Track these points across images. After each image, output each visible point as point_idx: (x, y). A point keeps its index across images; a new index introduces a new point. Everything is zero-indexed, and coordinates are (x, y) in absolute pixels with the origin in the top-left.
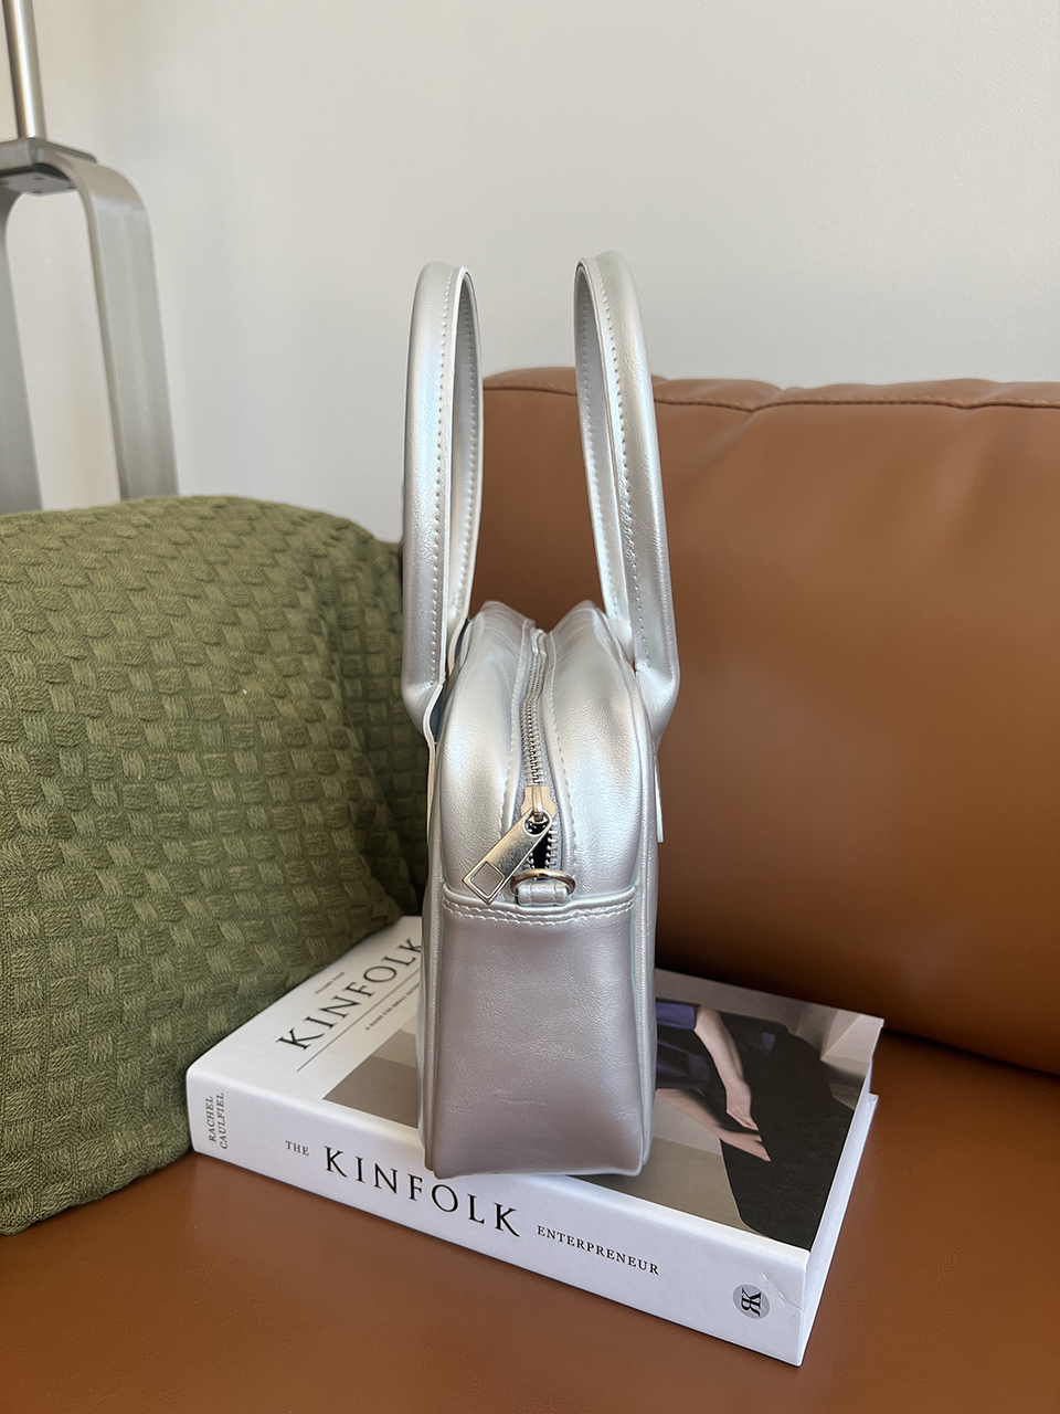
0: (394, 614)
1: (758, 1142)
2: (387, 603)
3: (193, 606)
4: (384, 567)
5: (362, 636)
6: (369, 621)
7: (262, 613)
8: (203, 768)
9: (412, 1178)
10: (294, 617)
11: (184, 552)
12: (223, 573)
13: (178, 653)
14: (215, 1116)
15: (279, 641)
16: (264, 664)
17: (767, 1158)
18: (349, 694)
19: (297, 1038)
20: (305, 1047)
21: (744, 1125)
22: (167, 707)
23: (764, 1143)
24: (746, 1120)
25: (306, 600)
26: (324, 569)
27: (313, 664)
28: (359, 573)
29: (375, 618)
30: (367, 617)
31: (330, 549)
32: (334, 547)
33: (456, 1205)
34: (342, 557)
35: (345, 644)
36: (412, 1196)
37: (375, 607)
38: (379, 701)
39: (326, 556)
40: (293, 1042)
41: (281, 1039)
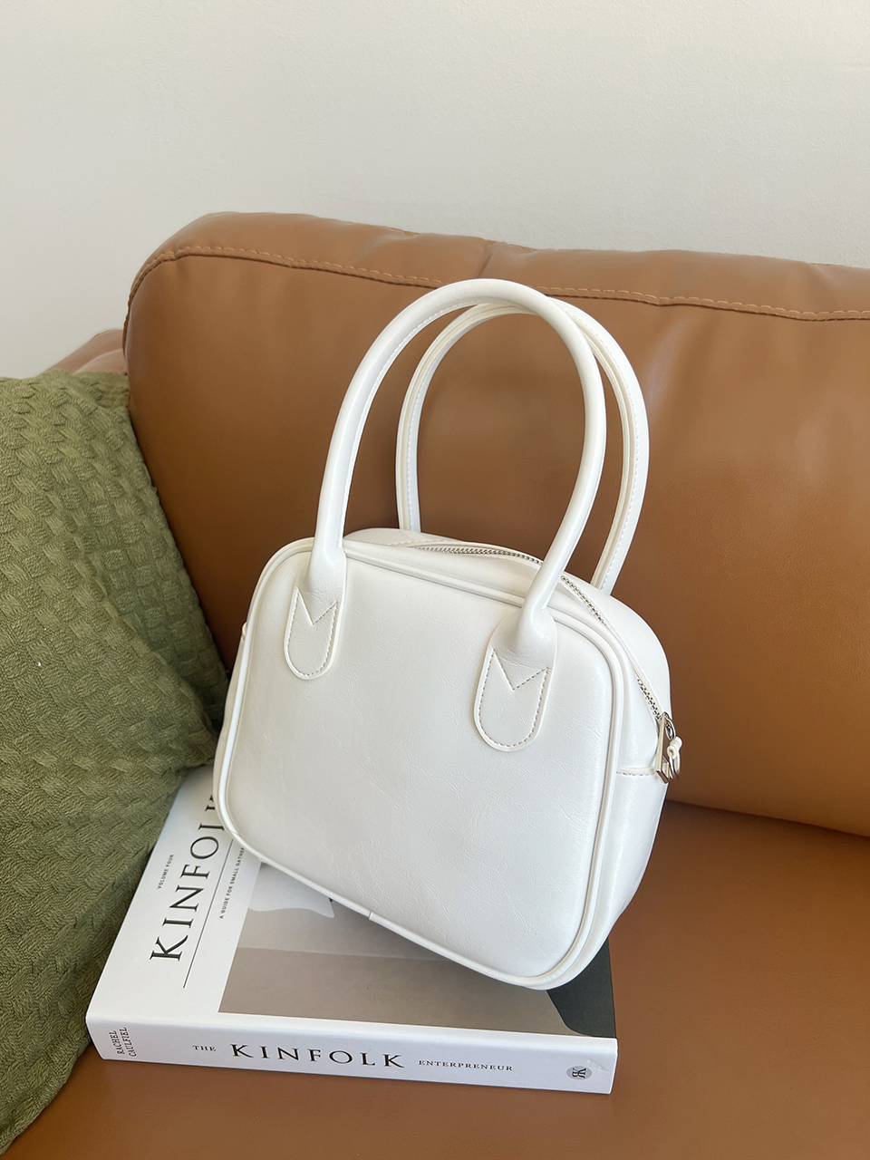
0: (140, 490)
2: (130, 481)
4: (120, 442)
5: (118, 530)
6: (120, 514)
7: (26, 561)
9: (312, 1052)
10: (53, 553)
14: (121, 1040)
15: (51, 585)
18: (117, 586)
19: (166, 949)
25: (56, 525)
26: (62, 473)
27: (84, 596)
28: (96, 465)
29: (126, 508)
30: (118, 512)
31: (62, 450)
32: (63, 441)
33: (351, 1059)
34: (75, 454)
35: (102, 540)
36: (313, 1059)
37: (121, 496)
38: (147, 585)
39: (61, 460)
40: (166, 954)
41: (154, 955)
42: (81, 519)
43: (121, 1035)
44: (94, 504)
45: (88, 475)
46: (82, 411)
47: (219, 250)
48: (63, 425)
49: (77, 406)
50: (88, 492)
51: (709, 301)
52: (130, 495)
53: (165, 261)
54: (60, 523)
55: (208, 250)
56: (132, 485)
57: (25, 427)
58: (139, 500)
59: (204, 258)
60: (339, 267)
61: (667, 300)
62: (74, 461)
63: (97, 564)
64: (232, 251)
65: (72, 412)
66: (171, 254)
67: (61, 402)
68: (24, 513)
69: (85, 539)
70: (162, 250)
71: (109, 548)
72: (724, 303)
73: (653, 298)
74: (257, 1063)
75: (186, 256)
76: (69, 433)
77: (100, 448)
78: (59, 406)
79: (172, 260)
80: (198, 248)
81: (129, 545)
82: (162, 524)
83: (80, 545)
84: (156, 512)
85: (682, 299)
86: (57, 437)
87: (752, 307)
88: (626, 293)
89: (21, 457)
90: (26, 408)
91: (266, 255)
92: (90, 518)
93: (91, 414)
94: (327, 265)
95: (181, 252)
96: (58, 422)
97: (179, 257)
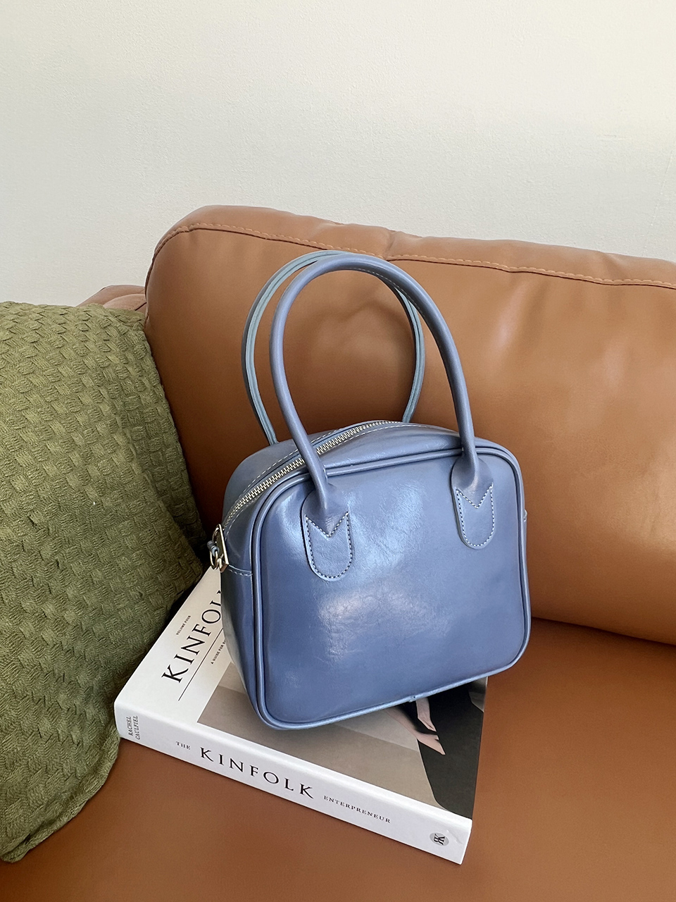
1: (438, 739)
2: (149, 380)
4: (143, 354)
5: (141, 413)
6: (143, 402)
7: (85, 432)
10: (101, 429)
17: (443, 752)
21: (429, 728)
23: (441, 740)
24: (429, 725)
25: (106, 408)
27: (119, 458)
28: (130, 369)
29: (147, 398)
31: (109, 357)
32: (110, 351)
33: (277, 781)
34: (117, 361)
35: (131, 420)
37: (144, 390)
39: (109, 365)
42: (119, 406)
44: (127, 395)
45: (125, 375)
46: (119, 332)
47: (219, 227)
48: (108, 340)
49: (116, 328)
50: (124, 387)
51: (543, 271)
52: (149, 390)
53: (182, 232)
54: (108, 408)
55: (212, 226)
56: (150, 383)
57: (87, 341)
58: (154, 394)
59: (208, 231)
60: (298, 240)
61: (515, 269)
62: (116, 365)
63: (129, 436)
64: (228, 227)
65: (113, 332)
66: (185, 228)
67: (106, 325)
68: (86, 399)
69: (122, 419)
70: (180, 225)
71: (135, 425)
72: (553, 272)
73: (505, 267)
75: (196, 229)
76: (112, 345)
77: (130, 357)
78: (105, 328)
79: (187, 232)
80: (205, 225)
81: (148, 423)
83: (119, 423)
84: (164, 402)
85: (524, 268)
86: (106, 349)
87: (571, 275)
88: (488, 263)
89: (86, 362)
90: (86, 328)
91: (249, 231)
92: (124, 405)
93: (125, 334)
94: (291, 239)
95: (192, 227)
96: (105, 339)
97: (191, 230)
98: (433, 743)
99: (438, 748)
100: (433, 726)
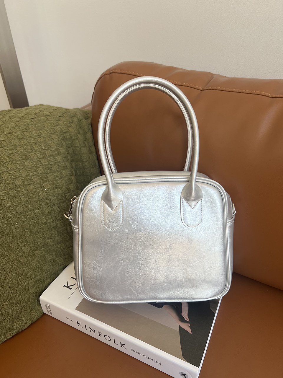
0: (90, 146)
1: (189, 326)
2: (88, 143)
3: (27, 163)
4: (87, 130)
5: (81, 157)
6: (83, 152)
7: (49, 159)
8: (35, 214)
9: (99, 332)
10: (59, 158)
11: (22, 142)
12: (36, 148)
13: (23, 182)
14: (48, 308)
15: (55, 168)
16: (51, 177)
17: (191, 333)
18: (78, 174)
19: (69, 285)
20: (71, 289)
21: (186, 319)
22: (22, 199)
23: (191, 327)
24: (186, 318)
25: (62, 150)
27: (66, 173)
28: (79, 135)
29: (85, 150)
30: (82, 151)
31: (69, 129)
32: (70, 127)
33: (110, 340)
34: (73, 131)
35: (76, 159)
36: (99, 335)
37: (84, 146)
38: (88, 176)
39: (68, 132)
40: (68, 287)
41: (65, 286)
42: (71, 151)
43: (48, 306)
44: (75, 147)
45: (75, 138)
46: (78, 119)
47: (123, 72)
48: (72, 122)
49: (77, 118)
50: (74, 143)
52: (87, 147)
53: (106, 74)
54: (64, 150)
55: (120, 71)
57: (60, 120)
58: (90, 149)
59: (118, 74)
61: (274, 96)
62: (72, 132)
63: (74, 165)
64: (127, 72)
65: (75, 119)
66: (109, 72)
67: (73, 116)
68: (52, 144)
69: (71, 157)
70: (106, 72)
71: (78, 162)
73: (269, 95)
74: (83, 330)
76: (73, 125)
78: (72, 117)
79: (108, 74)
80: (117, 71)
81: (84, 162)
82: (96, 158)
83: (69, 158)
86: (69, 125)
89: (56, 128)
90: (62, 115)
92: (74, 151)
93: (80, 121)
95: (111, 72)
96: (70, 121)
97: (110, 73)
98: (187, 327)
99: (189, 330)
100: (188, 319)
